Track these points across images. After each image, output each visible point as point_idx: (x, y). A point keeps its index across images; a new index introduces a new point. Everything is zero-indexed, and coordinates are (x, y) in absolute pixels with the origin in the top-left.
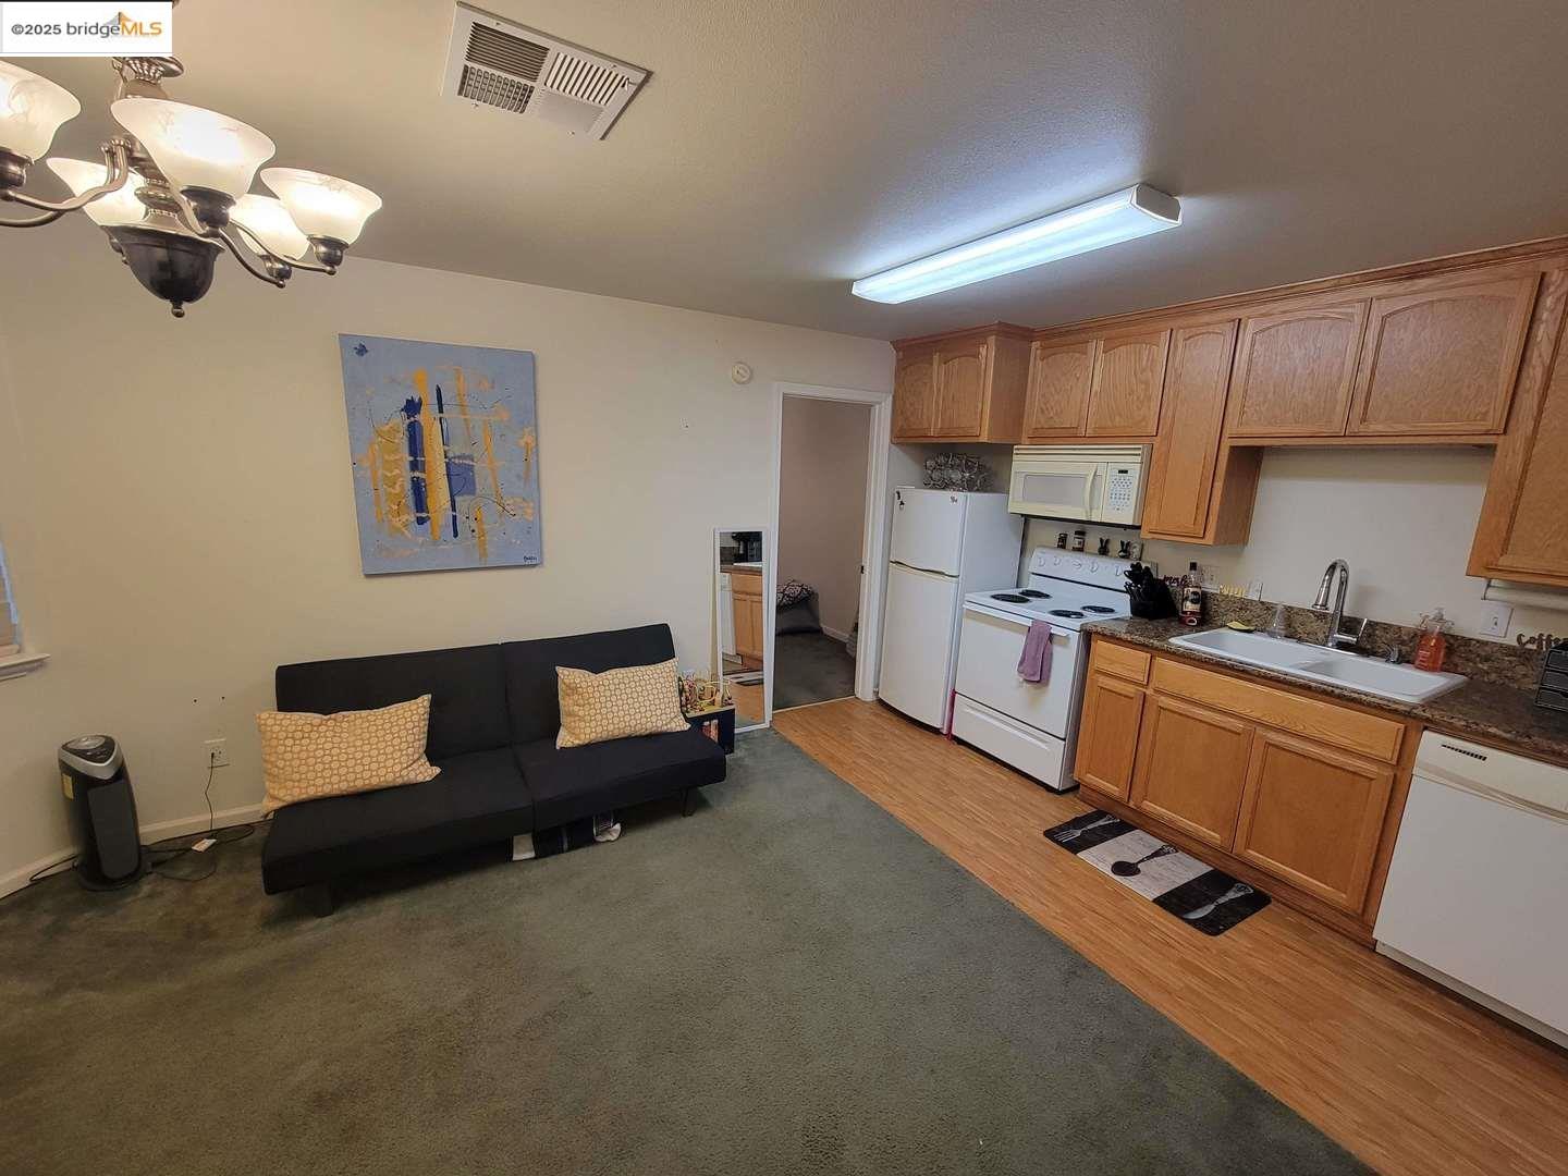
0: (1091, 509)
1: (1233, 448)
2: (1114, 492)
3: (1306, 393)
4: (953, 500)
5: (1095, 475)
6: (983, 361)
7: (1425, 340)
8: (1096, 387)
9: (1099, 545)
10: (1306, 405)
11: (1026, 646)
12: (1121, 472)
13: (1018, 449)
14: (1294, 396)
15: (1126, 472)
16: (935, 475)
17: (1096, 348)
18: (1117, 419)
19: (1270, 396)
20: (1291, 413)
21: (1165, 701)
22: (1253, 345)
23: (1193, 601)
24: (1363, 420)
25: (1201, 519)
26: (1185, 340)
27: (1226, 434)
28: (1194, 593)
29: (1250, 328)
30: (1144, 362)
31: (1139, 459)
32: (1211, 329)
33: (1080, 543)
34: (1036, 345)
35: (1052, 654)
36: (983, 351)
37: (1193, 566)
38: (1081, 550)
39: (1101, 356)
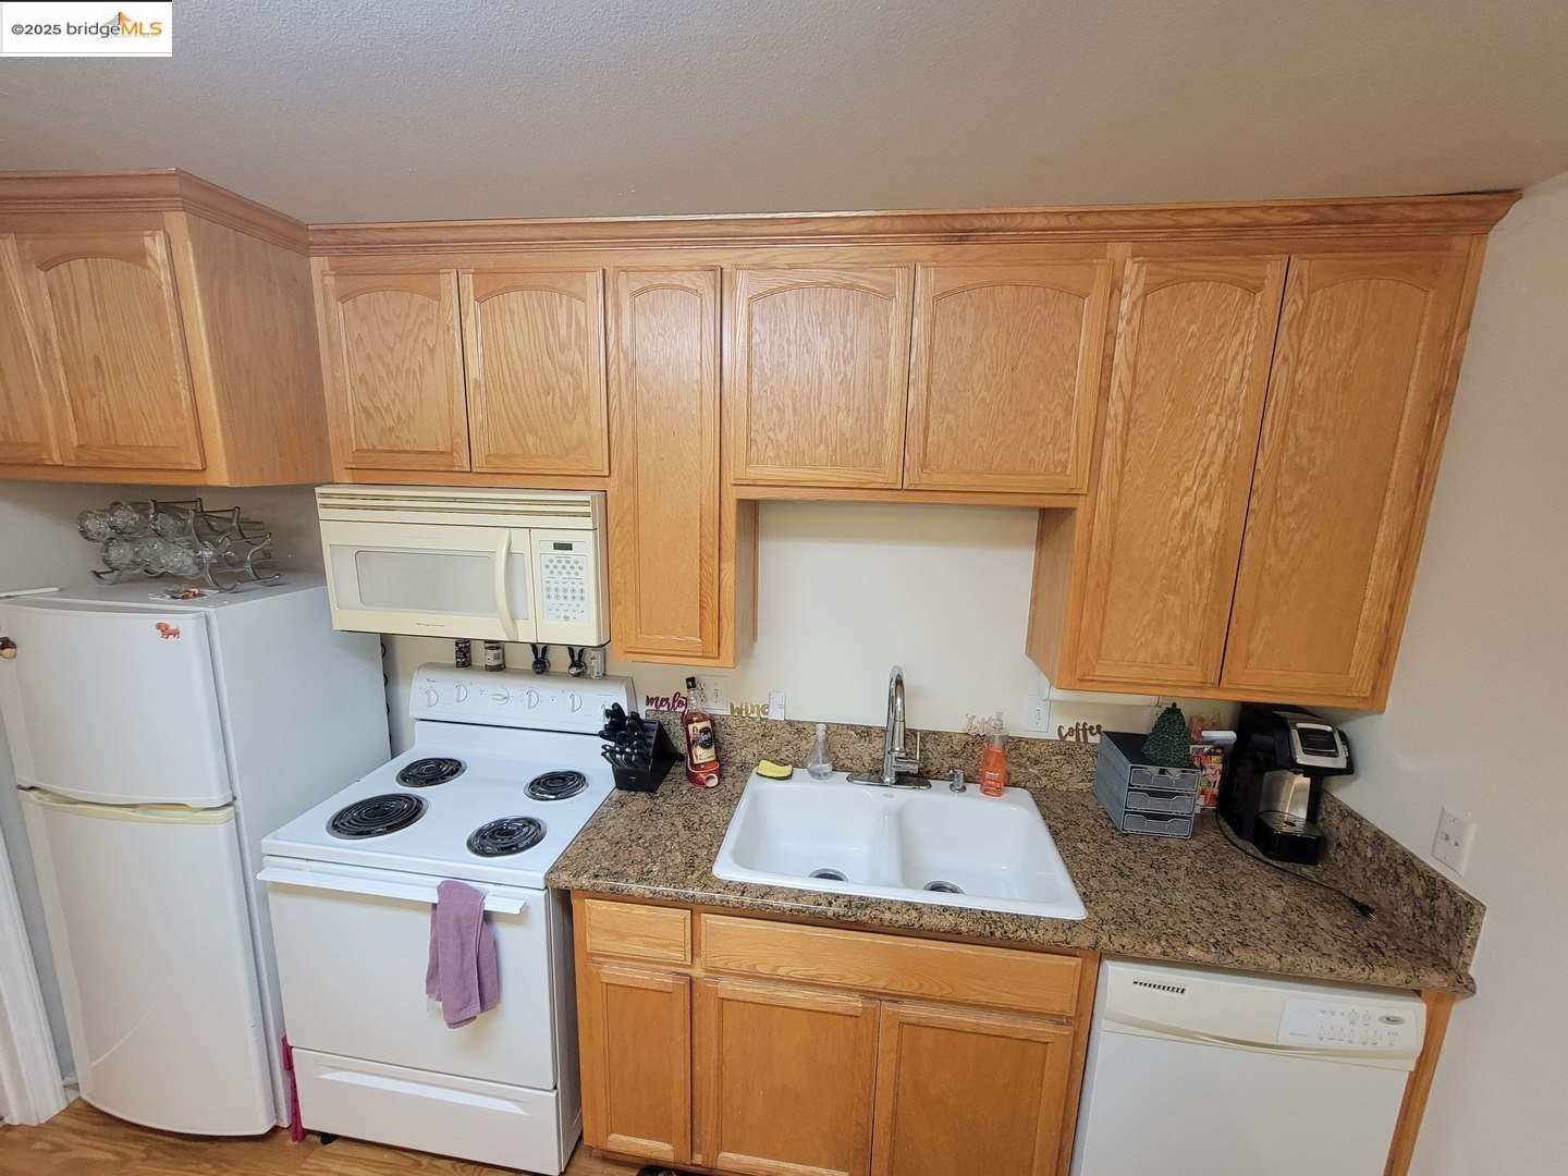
0: (514, 619)
1: (741, 503)
2: (553, 586)
3: (841, 416)
4: (166, 631)
5: (509, 553)
6: (164, 275)
7: (988, 343)
8: (474, 372)
9: (533, 658)
10: (843, 434)
11: (434, 942)
12: (558, 546)
13: (323, 495)
14: (824, 417)
15: (569, 547)
16: (121, 553)
17: (457, 286)
18: (530, 439)
19: (789, 416)
20: (822, 447)
21: (727, 986)
22: (750, 320)
23: (705, 746)
24: (923, 466)
25: (711, 628)
26: (634, 294)
27: (729, 478)
28: (705, 731)
29: (743, 286)
30: (563, 330)
31: (588, 523)
32: (675, 279)
33: (496, 657)
34: (318, 264)
35: (495, 944)
36: (156, 247)
37: (692, 683)
38: (500, 668)
39: (471, 306)
